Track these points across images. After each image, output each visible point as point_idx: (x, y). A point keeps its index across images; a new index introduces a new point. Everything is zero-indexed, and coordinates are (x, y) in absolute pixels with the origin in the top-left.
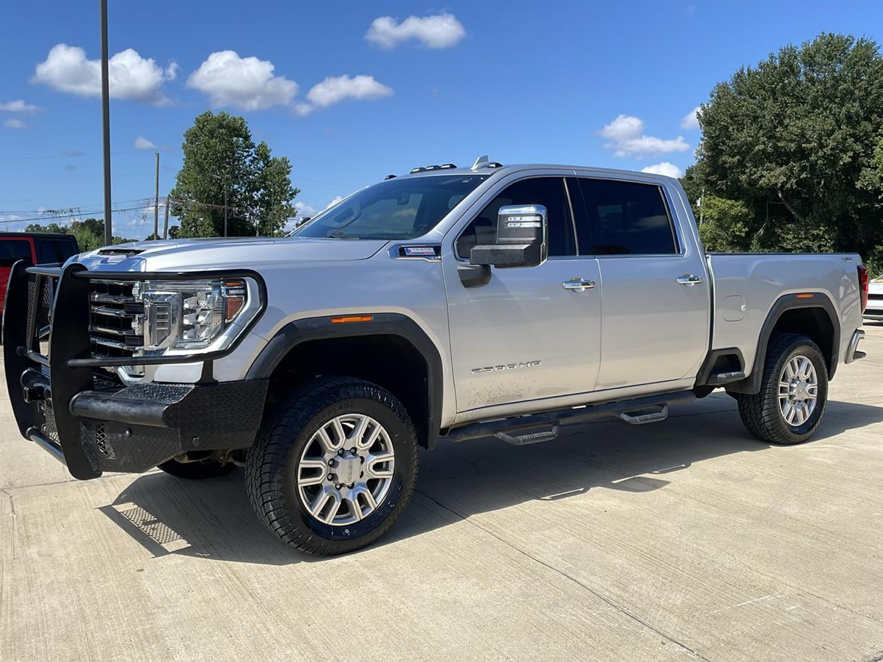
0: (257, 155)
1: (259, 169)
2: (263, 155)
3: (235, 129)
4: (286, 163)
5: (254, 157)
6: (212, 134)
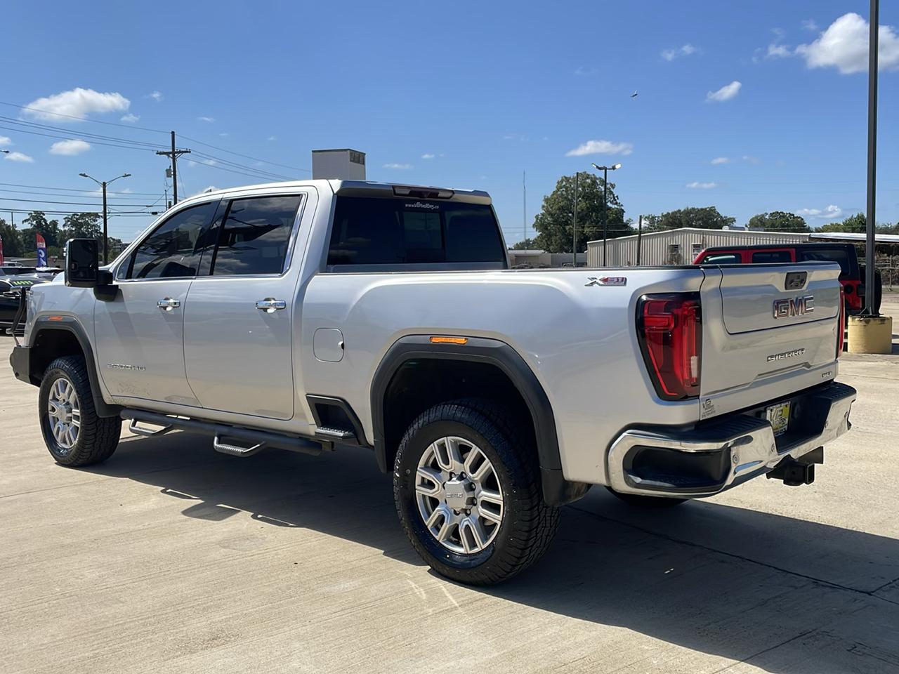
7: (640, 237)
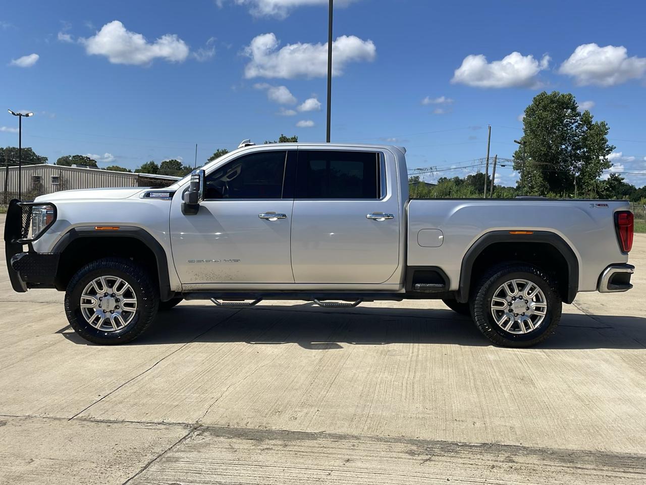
0: (581, 121)
1: (584, 132)
2: (587, 120)
3: (563, 103)
4: (604, 126)
5: (579, 123)
6: (545, 108)
7: (7, 169)
